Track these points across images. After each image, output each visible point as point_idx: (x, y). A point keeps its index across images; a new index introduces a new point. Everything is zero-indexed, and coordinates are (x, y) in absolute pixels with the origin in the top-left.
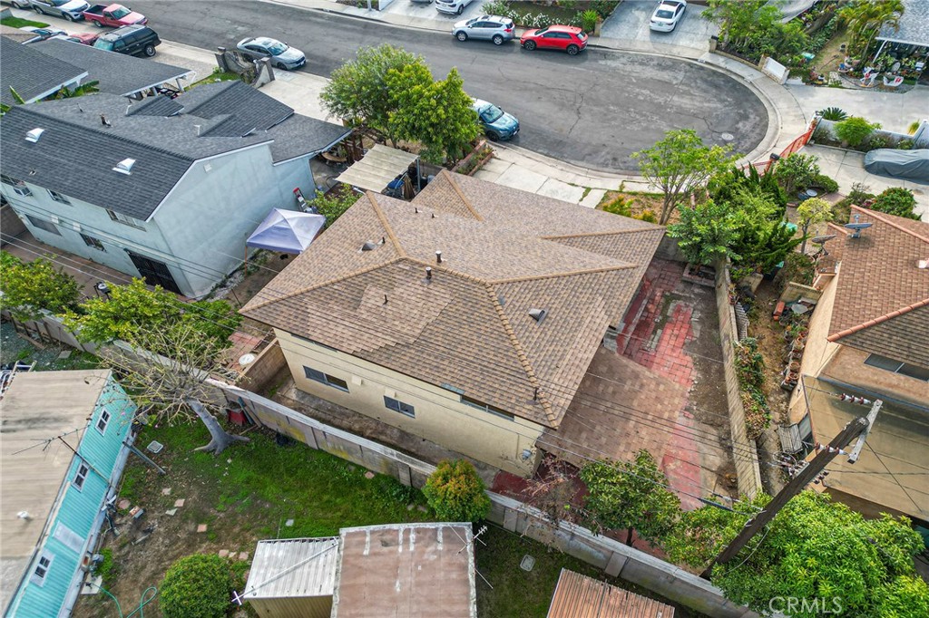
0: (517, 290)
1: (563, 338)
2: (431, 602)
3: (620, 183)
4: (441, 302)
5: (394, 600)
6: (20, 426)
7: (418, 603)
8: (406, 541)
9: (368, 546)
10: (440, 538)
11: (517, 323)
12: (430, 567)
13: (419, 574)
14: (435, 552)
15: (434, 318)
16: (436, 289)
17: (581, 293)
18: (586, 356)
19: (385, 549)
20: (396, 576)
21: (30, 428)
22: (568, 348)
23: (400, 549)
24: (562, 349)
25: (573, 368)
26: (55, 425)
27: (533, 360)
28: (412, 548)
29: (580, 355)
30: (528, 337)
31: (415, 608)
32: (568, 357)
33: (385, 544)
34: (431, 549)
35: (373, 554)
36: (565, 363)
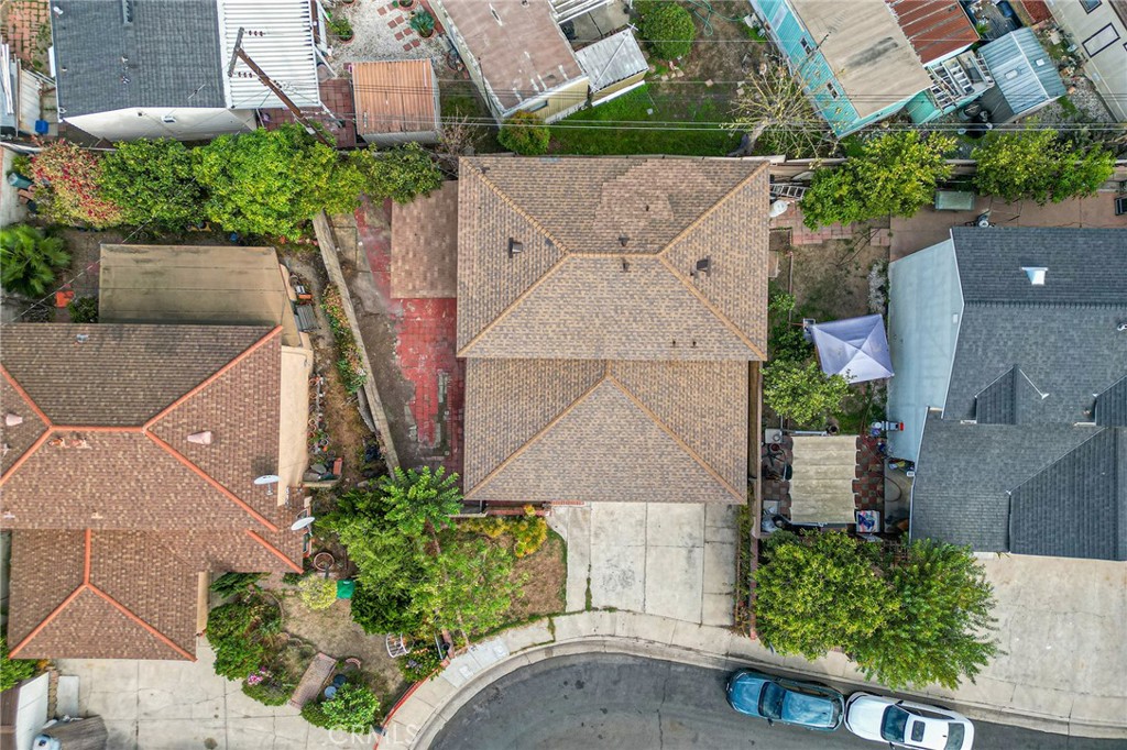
0: (543, 263)
1: (487, 238)
2: (502, 55)
3: (556, 634)
4: (601, 224)
5: (526, 46)
6: (881, 47)
7: (509, 51)
8: (539, 84)
9: (562, 71)
10: (518, 96)
11: (528, 229)
12: (515, 74)
13: (519, 67)
14: (516, 85)
15: (598, 208)
16: (610, 235)
17: (492, 293)
18: (464, 231)
19: (549, 73)
20: (532, 60)
21: (872, 49)
22: (480, 230)
23: (539, 77)
24: (483, 226)
25: (468, 214)
26: (856, 59)
27: (500, 202)
28: (532, 81)
29: (468, 229)
30: (513, 221)
31: (510, 47)
32: (476, 222)
33: (552, 77)
34: (520, 86)
35: (555, 67)
36: (476, 215)
